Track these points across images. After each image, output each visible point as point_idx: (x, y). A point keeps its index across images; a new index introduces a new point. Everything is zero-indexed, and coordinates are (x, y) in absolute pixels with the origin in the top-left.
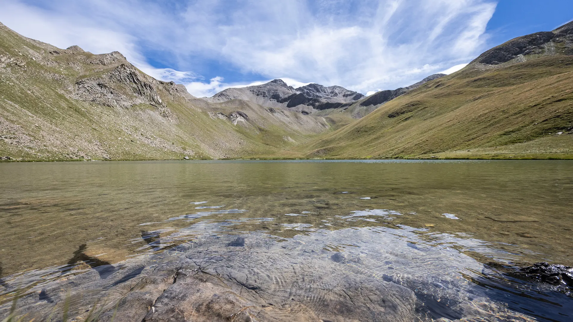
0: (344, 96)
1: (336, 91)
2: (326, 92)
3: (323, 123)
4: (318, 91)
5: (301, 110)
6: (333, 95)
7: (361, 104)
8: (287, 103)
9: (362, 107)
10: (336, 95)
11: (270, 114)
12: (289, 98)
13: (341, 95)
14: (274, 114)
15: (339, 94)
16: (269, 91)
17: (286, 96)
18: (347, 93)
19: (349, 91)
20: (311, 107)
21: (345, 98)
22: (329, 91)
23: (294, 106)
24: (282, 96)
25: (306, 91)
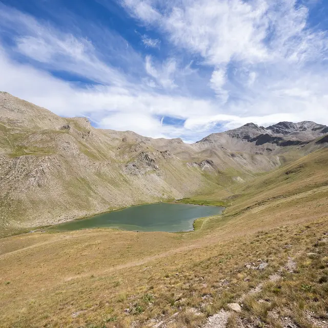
0: (313, 130)
1: (306, 126)
2: (295, 127)
3: (275, 162)
4: (287, 127)
5: (265, 147)
6: (301, 129)
7: (316, 143)
8: (255, 142)
9: (316, 145)
10: (305, 129)
11: (231, 158)
12: (258, 138)
13: (310, 130)
14: (234, 158)
15: (308, 128)
16: (242, 133)
17: (255, 137)
18: (315, 127)
19: (318, 125)
20: (275, 144)
21: (313, 132)
22: (299, 126)
23: (261, 144)
24: (252, 136)
25: (275, 128)
